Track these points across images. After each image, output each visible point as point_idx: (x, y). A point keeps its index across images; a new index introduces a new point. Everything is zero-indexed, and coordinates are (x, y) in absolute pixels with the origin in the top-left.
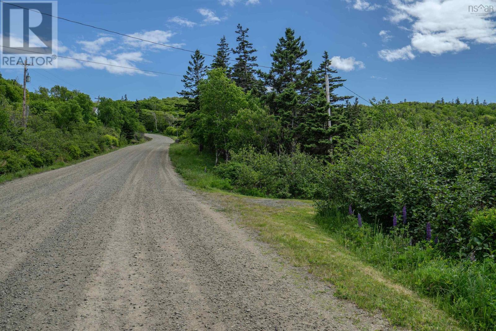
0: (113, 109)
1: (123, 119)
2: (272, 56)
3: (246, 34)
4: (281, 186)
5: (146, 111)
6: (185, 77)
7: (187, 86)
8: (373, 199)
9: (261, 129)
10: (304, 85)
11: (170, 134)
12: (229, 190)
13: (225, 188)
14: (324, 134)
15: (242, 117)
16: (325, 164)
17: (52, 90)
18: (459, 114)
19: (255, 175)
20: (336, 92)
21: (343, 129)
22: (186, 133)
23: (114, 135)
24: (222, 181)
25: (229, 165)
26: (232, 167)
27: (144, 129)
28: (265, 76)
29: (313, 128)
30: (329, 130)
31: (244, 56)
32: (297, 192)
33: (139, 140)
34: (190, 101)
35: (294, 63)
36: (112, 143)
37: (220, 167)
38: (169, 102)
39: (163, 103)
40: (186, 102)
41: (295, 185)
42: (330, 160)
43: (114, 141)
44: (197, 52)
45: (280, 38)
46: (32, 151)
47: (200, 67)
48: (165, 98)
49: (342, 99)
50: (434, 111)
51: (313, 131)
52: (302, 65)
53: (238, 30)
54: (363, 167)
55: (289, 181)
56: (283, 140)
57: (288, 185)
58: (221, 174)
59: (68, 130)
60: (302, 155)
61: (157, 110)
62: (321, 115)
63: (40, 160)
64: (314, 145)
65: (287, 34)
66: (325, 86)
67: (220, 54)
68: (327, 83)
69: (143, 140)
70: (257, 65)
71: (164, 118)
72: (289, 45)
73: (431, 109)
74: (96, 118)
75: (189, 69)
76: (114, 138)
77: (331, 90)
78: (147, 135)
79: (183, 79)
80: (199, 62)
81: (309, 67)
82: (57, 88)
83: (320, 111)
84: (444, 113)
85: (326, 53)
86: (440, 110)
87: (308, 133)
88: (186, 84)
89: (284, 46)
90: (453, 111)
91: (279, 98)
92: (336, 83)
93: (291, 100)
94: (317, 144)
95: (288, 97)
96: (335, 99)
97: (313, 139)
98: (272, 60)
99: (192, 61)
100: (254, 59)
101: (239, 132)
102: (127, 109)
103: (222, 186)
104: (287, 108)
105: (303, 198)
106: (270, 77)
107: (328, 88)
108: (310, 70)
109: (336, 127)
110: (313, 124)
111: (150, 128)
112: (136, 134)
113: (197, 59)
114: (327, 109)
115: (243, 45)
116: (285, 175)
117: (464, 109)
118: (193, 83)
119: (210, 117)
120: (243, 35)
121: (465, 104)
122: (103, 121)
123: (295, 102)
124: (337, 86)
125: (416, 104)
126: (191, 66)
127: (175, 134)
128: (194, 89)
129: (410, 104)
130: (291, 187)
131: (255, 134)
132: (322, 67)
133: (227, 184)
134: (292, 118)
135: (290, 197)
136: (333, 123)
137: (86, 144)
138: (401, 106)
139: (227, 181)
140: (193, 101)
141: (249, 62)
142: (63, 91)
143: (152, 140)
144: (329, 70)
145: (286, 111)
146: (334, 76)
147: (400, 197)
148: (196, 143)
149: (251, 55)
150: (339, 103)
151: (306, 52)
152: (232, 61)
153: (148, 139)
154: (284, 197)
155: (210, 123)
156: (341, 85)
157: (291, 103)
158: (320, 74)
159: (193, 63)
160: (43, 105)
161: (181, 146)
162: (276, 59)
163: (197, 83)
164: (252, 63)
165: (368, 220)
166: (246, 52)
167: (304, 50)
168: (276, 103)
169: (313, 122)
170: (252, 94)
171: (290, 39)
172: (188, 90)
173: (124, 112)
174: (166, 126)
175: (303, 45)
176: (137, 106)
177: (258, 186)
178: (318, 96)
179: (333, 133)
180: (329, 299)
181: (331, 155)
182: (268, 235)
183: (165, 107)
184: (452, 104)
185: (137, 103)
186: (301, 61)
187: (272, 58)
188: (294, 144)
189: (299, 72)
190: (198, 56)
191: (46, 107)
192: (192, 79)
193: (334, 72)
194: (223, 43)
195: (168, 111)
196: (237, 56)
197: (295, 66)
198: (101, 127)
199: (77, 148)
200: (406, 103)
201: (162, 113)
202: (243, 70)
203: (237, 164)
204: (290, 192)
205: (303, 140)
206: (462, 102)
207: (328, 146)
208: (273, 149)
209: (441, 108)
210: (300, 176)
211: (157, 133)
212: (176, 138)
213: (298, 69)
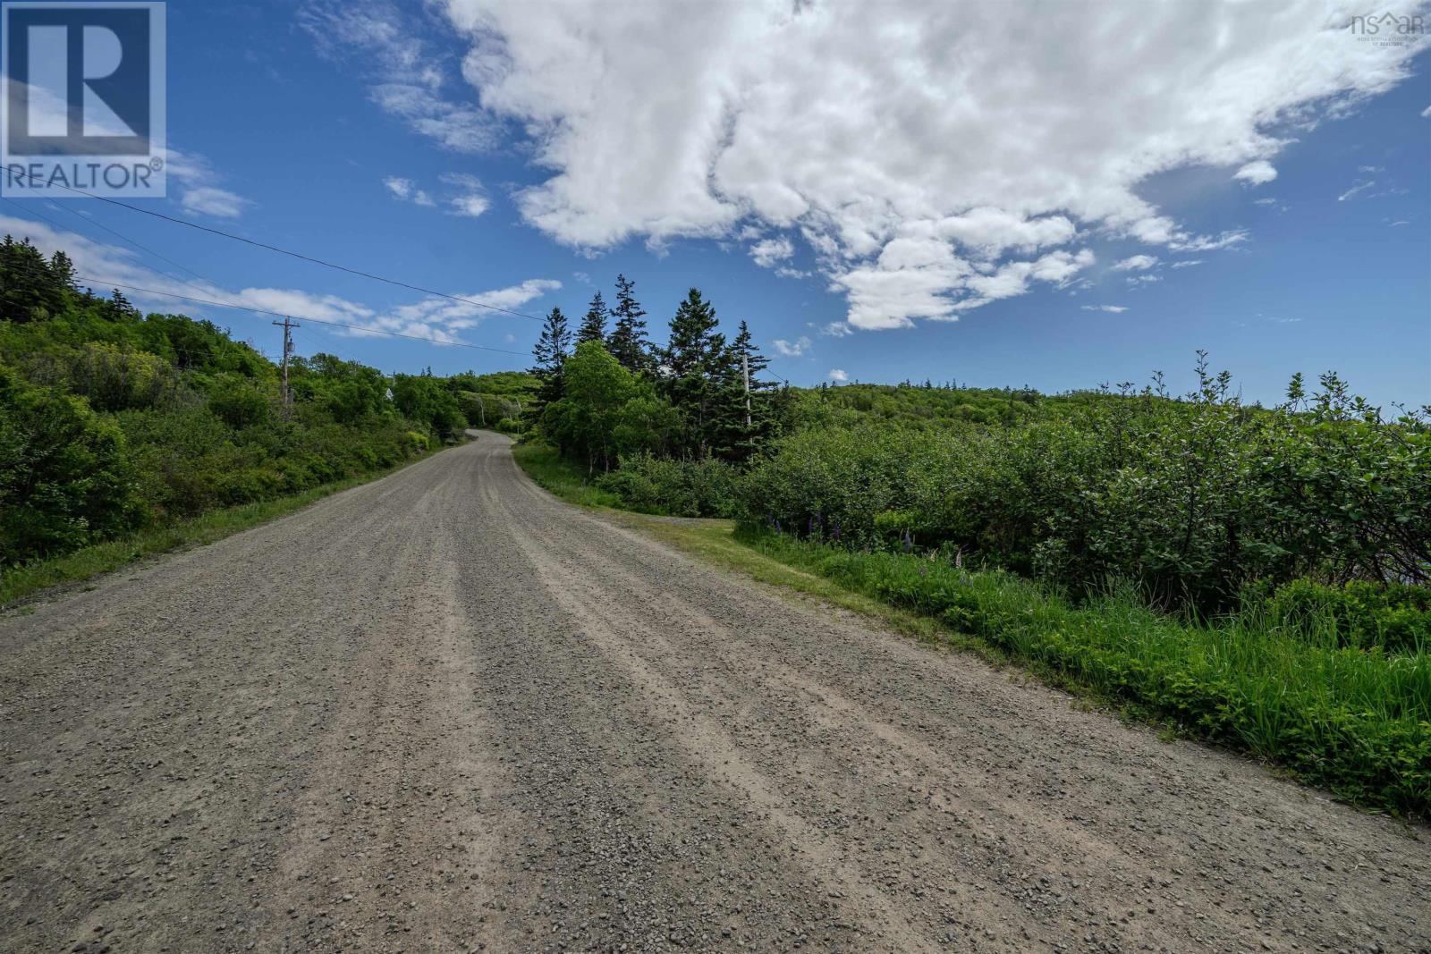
0: (418, 391)
1: (434, 407)
2: (670, 324)
3: (630, 289)
4: (688, 502)
5: (466, 394)
6: (539, 347)
7: (540, 360)
8: (793, 508)
9: (656, 427)
10: (716, 366)
11: (506, 430)
12: (620, 507)
13: (615, 506)
14: (741, 434)
15: (632, 409)
16: (743, 473)
17: (314, 360)
18: (930, 402)
19: (655, 488)
20: (757, 376)
21: (766, 427)
22: (535, 429)
23: (421, 432)
24: (611, 496)
25: (620, 476)
26: (622, 478)
27: (465, 421)
28: (662, 354)
29: (728, 426)
30: (749, 429)
31: (628, 320)
32: (708, 510)
33: (458, 441)
34: (546, 383)
35: (701, 337)
36: (419, 445)
37: (605, 478)
38: (502, 380)
39: (492, 382)
40: (539, 384)
41: (706, 501)
42: (748, 467)
43: (421, 442)
44: (556, 311)
45: (682, 301)
46: (315, 459)
47: (561, 332)
48: (495, 373)
49: (765, 385)
50: (896, 398)
51: (728, 430)
52: (712, 339)
53: (619, 283)
54: (785, 476)
55: (697, 496)
56: (688, 443)
57: (697, 502)
58: (607, 488)
59: (355, 426)
60: (715, 462)
61: (483, 392)
62: (738, 409)
63: (328, 471)
64: (728, 449)
65: (691, 295)
66: (742, 368)
67: (592, 316)
68: (746, 363)
69: (463, 439)
70: (646, 333)
71: (496, 405)
72: (694, 311)
73: (892, 395)
74: (392, 406)
75: (544, 335)
76: (423, 438)
77: (751, 373)
78: (469, 431)
79: (535, 350)
80: (559, 326)
81: (722, 342)
82: (322, 357)
83: (737, 403)
84: (909, 401)
85: (744, 323)
86: (904, 396)
87: (720, 433)
88: (540, 358)
89: (687, 312)
90: (922, 398)
91: (681, 385)
92: (757, 364)
93: (698, 387)
94: (733, 446)
95: (694, 384)
96: (756, 385)
97: (728, 440)
98: (670, 331)
99: (549, 324)
100: (642, 325)
101: (629, 430)
102: (439, 392)
103: (612, 503)
104: (693, 399)
105: (715, 517)
106: (669, 355)
107: (747, 369)
108: (722, 347)
109: (758, 425)
110: (727, 420)
111: (474, 421)
112: (454, 430)
113: (557, 321)
114: (745, 401)
115: (627, 304)
116: (691, 488)
117: (936, 395)
118: (551, 356)
119: (583, 408)
120: (626, 290)
121: (939, 388)
122: (403, 410)
123: (704, 391)
124: (759, 368)
125: (871, 387)
126: (546, 331)
127: (514, 430)
128: (552, 364)
129: (864, 387)
130: (700, 504)
131: (652, 434)
132: (739, 342)
133: (618, 500)
134: (699, 412)
135: (700, 517)
136: (753, 418)
137: (383, 447)
138: (851, 389)
139: (618, 496)
140: (550, 383)
141: (634, 329)
142: (333, 361)
143: (479, 440)
144: (748, 347)
145: (692, 402)
146: (754, 354)
147: (818, 505)
148: (553, 445)
149: (638, 320)
150: (760, 390)
151: (717, 322)
152: (610, 327)
153: (472, 438)
154: (692, 516)
155: (582, 417)
156: (764, 367)
157: (699, 392)
158: (736, 351)
159: (550, 326)
160: (306, 385)
161: (529, 448)
162: (676, 329)
163: (556, 356)
164: (640, 330)
165: (786, 528)
166: (630, 315)
167: (714, 319)
168: (677, 392)
169: (726, 417)
170: (643, 377)
171: (695, 302)
172: (543, 366)
173: (434, 397)
174: (499, 418)
175: (713, 312)
176: (453, 385)
177: (658, 502)
178: (734, 383)
179: (753, 433)
180: (752, 583)
181: (751, 462)
182: (687, 546)
183: (495, 387)
184: (921, 389)
185: (453, 381)
186: (710, 334)
187: (671, 328)
188: (703, 447)
189: (707, 349)
190: (557, 316)
191: (310, 388)
192: (549, 350)
193: (754, 349)
194: (598, 302)
195: (501, 393)
196: (618, 319)
197: (702, 341)
198: (400, 420)
199: (371, 453)
200: (858, 386)
201: (492, 396)
202: (626, 340)
203: (628, 474)
204: (699, 510)
205: (714, 442)
206: (934, 385)
207: (748, 451)
208: (676, 453)
209: (906, 394)
210: (713, 489)
211: (484, 428)
212: (517, 436)
213: (705, 344)
